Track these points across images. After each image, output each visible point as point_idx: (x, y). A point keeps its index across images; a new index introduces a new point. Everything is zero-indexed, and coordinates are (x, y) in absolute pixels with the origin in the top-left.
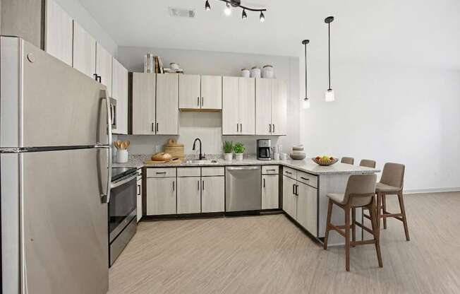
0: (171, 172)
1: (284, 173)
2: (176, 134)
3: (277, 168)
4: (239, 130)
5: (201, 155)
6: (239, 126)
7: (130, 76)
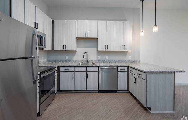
0: (72, 69)
1: (129, 71)
2: (75, 50)
3: (126, 68)
4: (106, 48)
5: (87, 60)
6: (106, 47)
7: (53, 22)
